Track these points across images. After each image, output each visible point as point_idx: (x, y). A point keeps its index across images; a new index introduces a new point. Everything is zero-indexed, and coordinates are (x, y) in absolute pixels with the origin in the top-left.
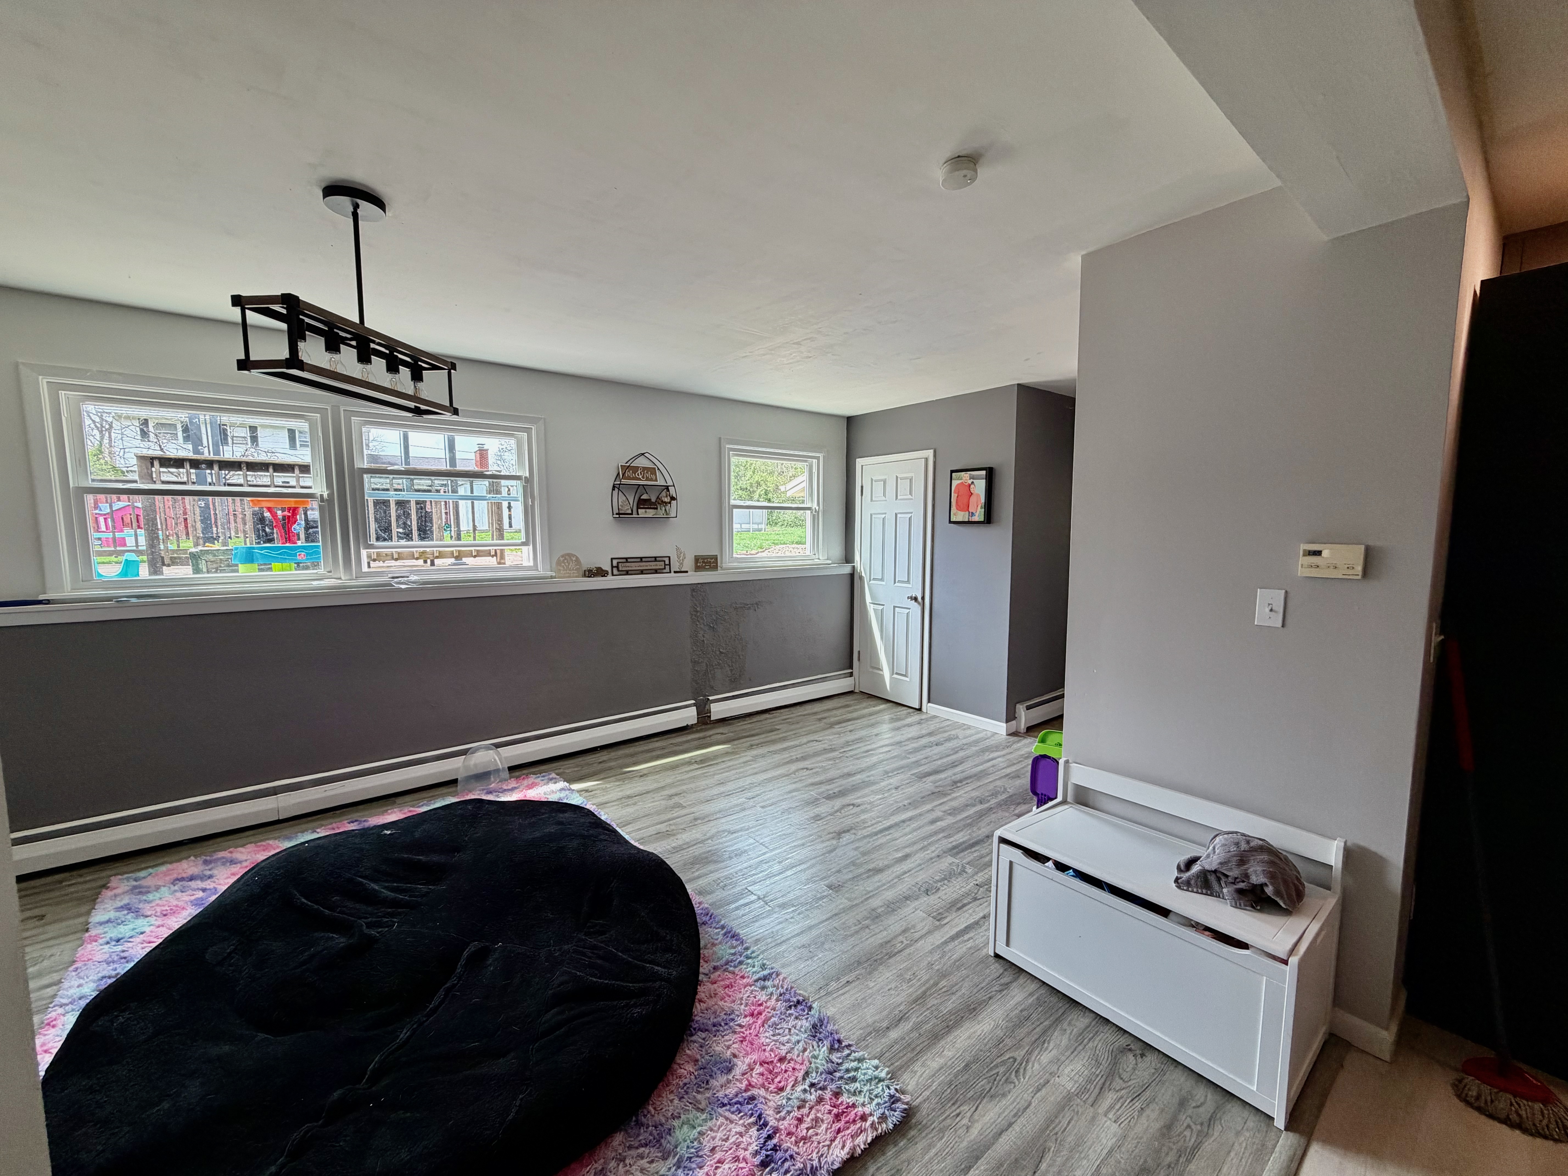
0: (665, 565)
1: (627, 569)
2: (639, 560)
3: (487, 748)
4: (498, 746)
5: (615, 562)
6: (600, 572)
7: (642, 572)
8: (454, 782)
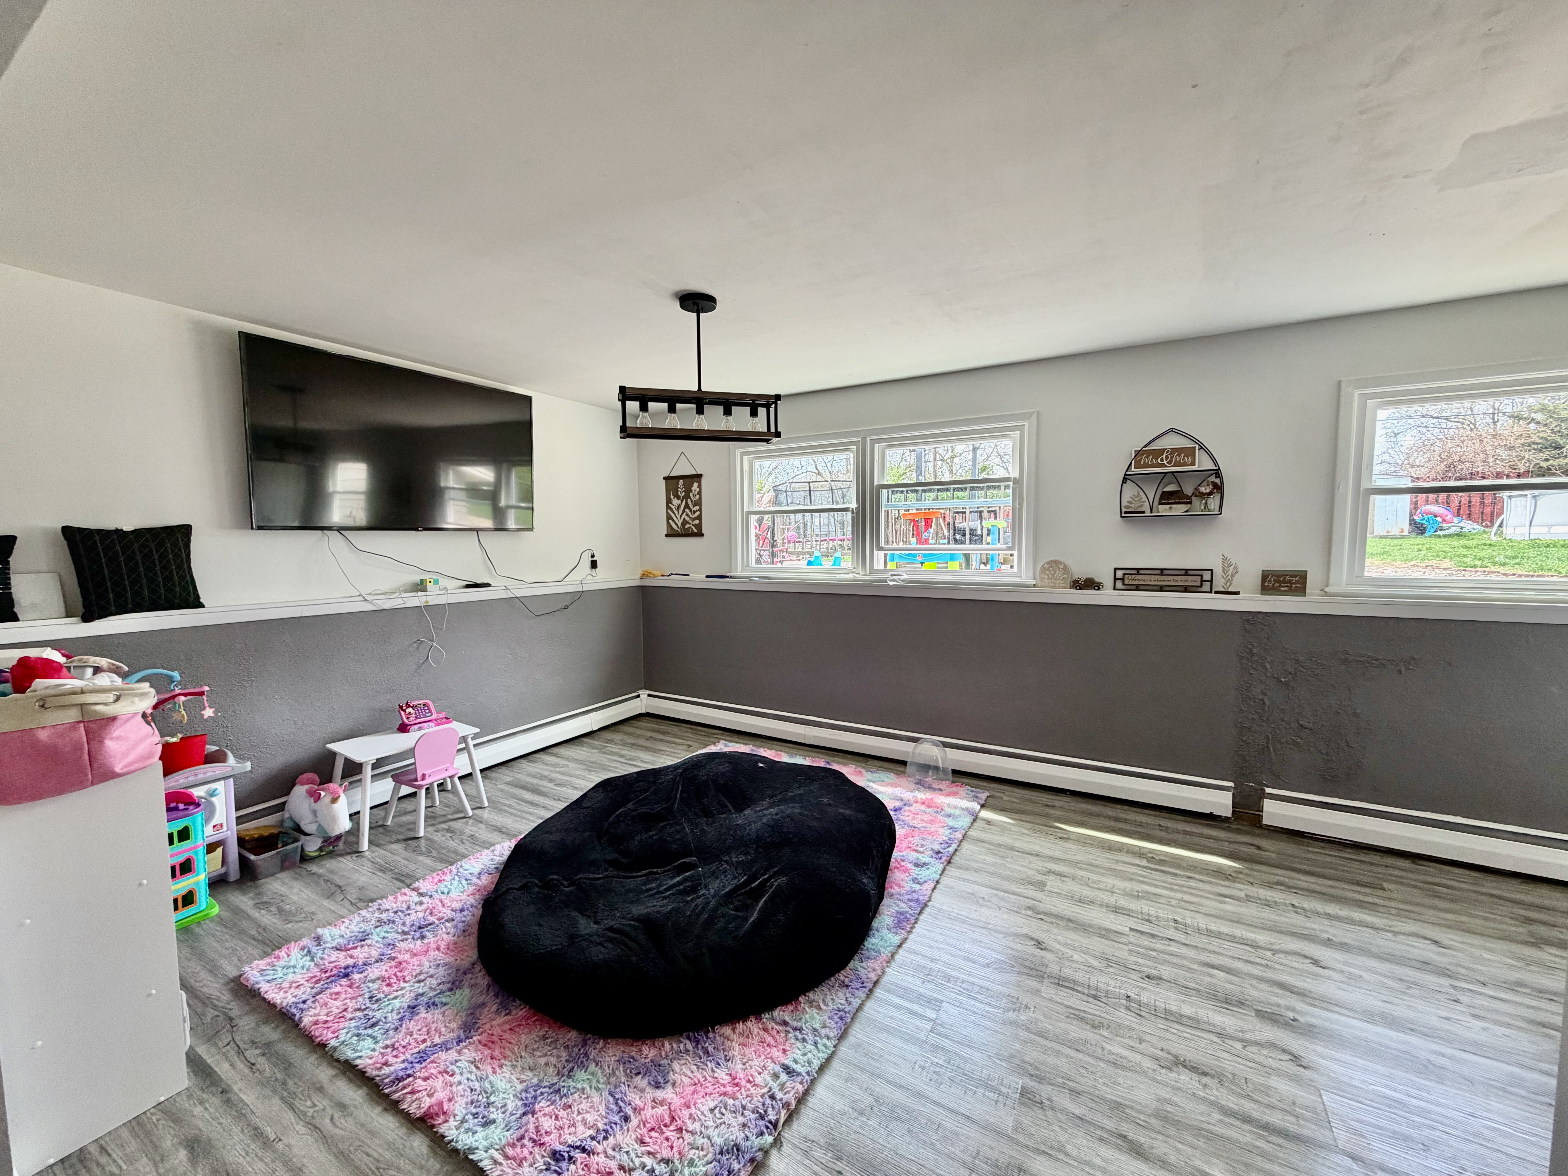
0: (1202, 581)
1: (1136, 583)
2: (1159, 572)
3: (935, 744)
4: (946, 745)
5: (1120, 574)
6: (1091, 584)
7: (1161, 589)
8: (904, 763)
